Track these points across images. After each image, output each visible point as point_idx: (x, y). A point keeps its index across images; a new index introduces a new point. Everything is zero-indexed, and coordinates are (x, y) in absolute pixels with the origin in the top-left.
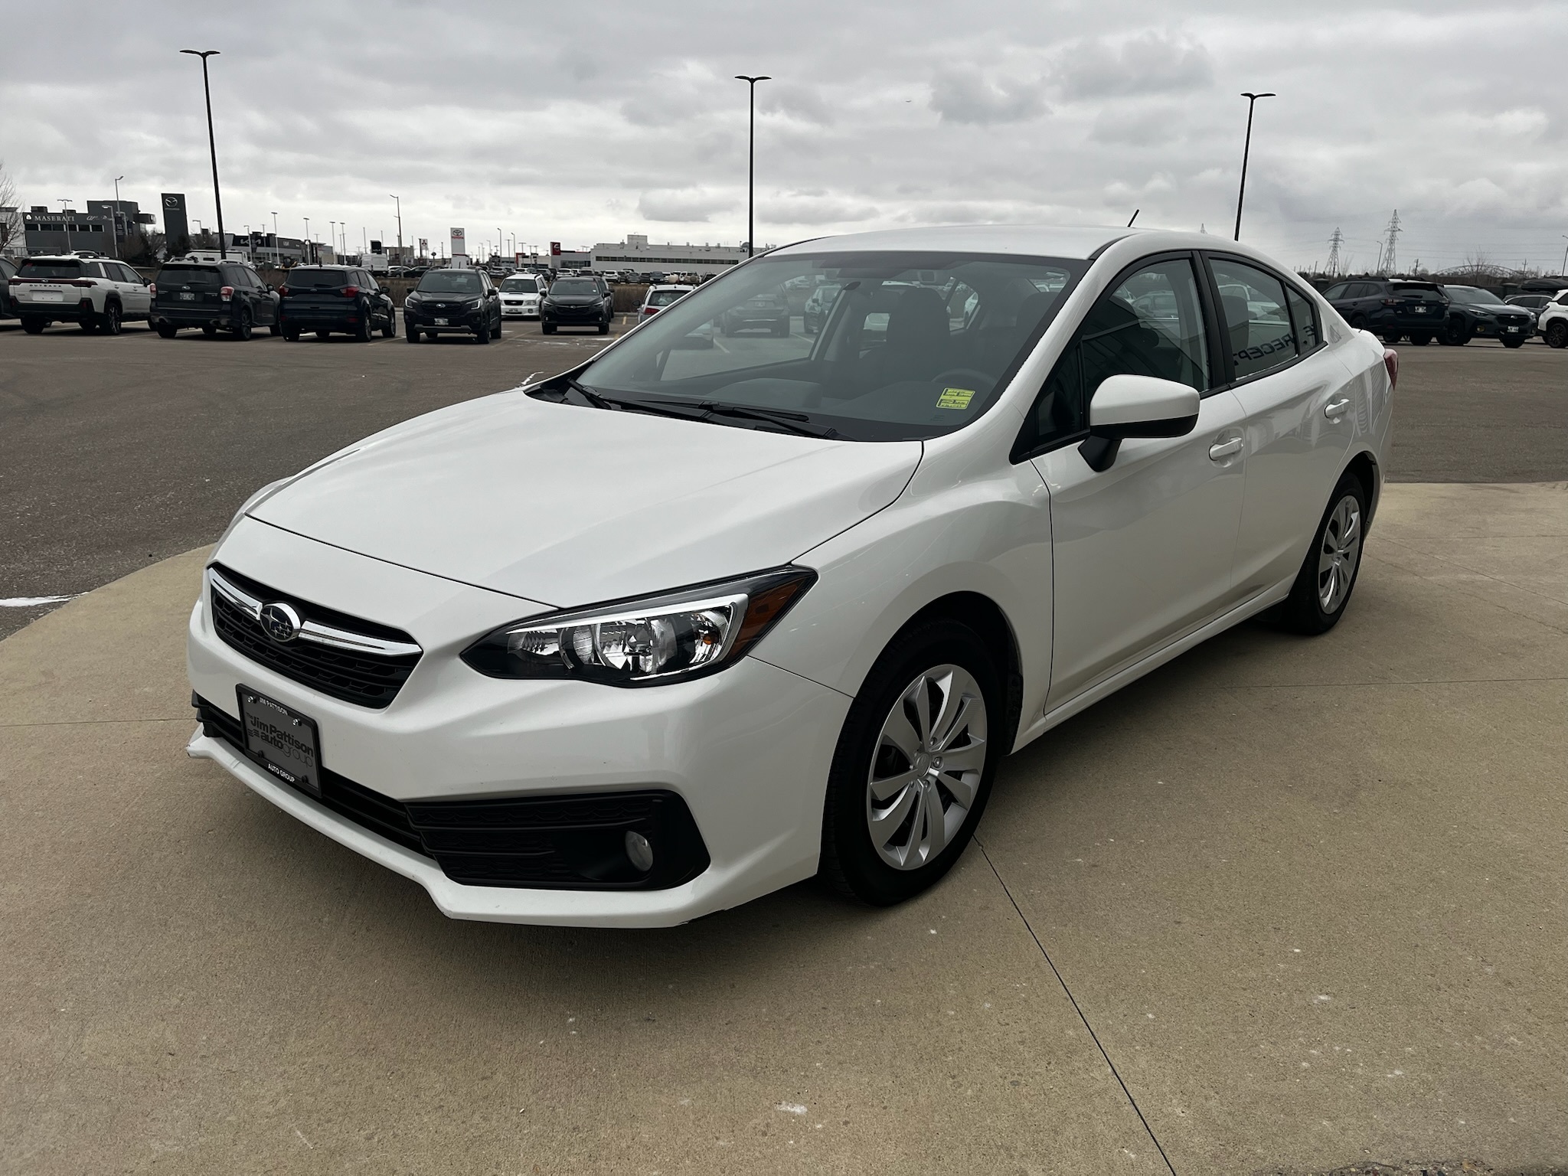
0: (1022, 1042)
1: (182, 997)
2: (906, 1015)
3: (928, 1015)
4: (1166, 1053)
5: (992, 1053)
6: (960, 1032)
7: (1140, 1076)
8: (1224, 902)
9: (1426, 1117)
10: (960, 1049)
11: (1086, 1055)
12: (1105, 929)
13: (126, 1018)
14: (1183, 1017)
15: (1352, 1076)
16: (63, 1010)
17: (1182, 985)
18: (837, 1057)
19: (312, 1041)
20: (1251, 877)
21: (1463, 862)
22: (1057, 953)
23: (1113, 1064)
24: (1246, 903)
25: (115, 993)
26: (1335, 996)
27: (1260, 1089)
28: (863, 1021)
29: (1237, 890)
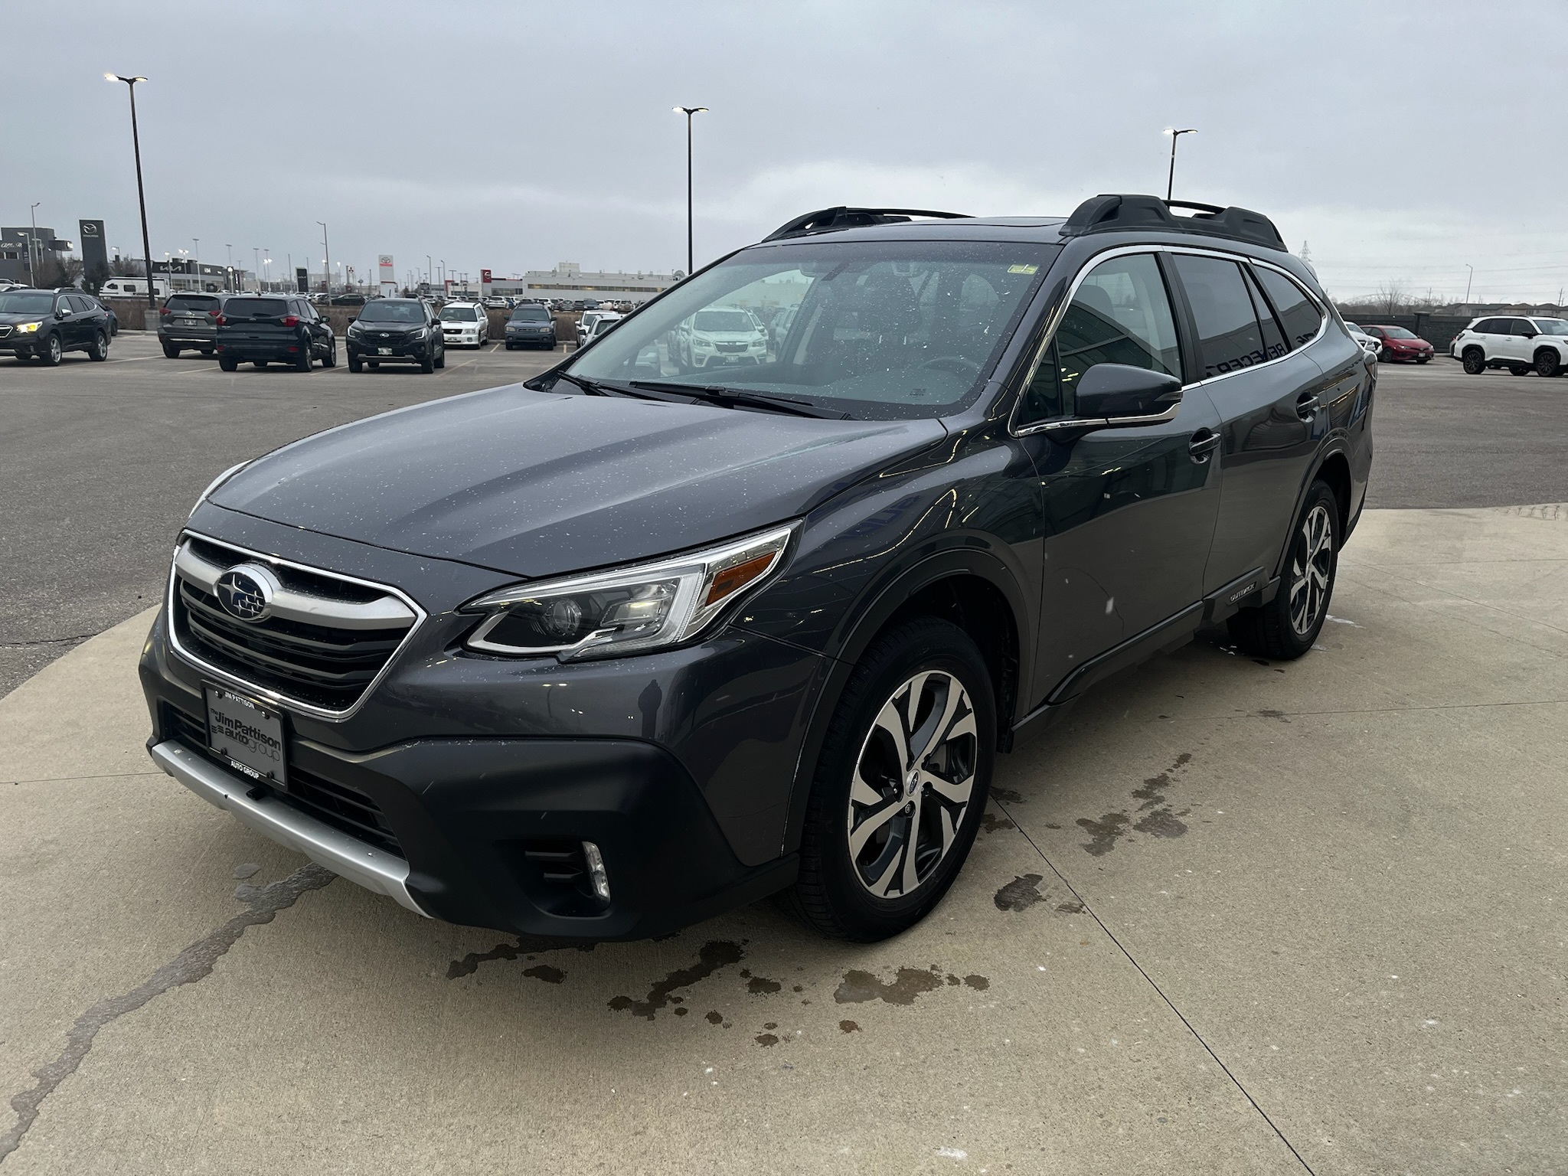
0: (1158, 1079)
1: (305, 1060)
2: (1038, 1054)
3: (1059, 1053)
4: (1298, 1084)
5: (1132, 1091)
6: (1096, 1070)
7: (1281, 1108)
8: (1313, 931)
9: (1554, 1135)
10: (1100, 1087)
11: (1223, 1088)
12: (1207, 961)
13: (252, 1084)
14: (1306, 1047)
15: (1476, 1097)
16: (184, 1080)
17: (1297, 1016)
18: (982, 1099)
19: (453, 1101)
20: (1333, 905)
21: (1524, 884)
22: (1168, 987)
23: (1251, 1097)
24: (1334, 931)
25: (234, 1059)
26: (1441, 1020)
27: (1395, 1115)
28: (998, 1062)
29: (1323, 919)
